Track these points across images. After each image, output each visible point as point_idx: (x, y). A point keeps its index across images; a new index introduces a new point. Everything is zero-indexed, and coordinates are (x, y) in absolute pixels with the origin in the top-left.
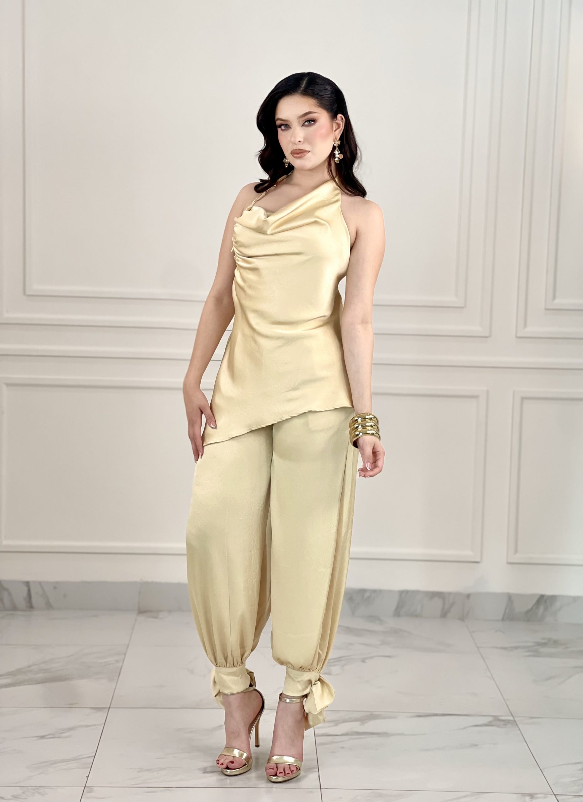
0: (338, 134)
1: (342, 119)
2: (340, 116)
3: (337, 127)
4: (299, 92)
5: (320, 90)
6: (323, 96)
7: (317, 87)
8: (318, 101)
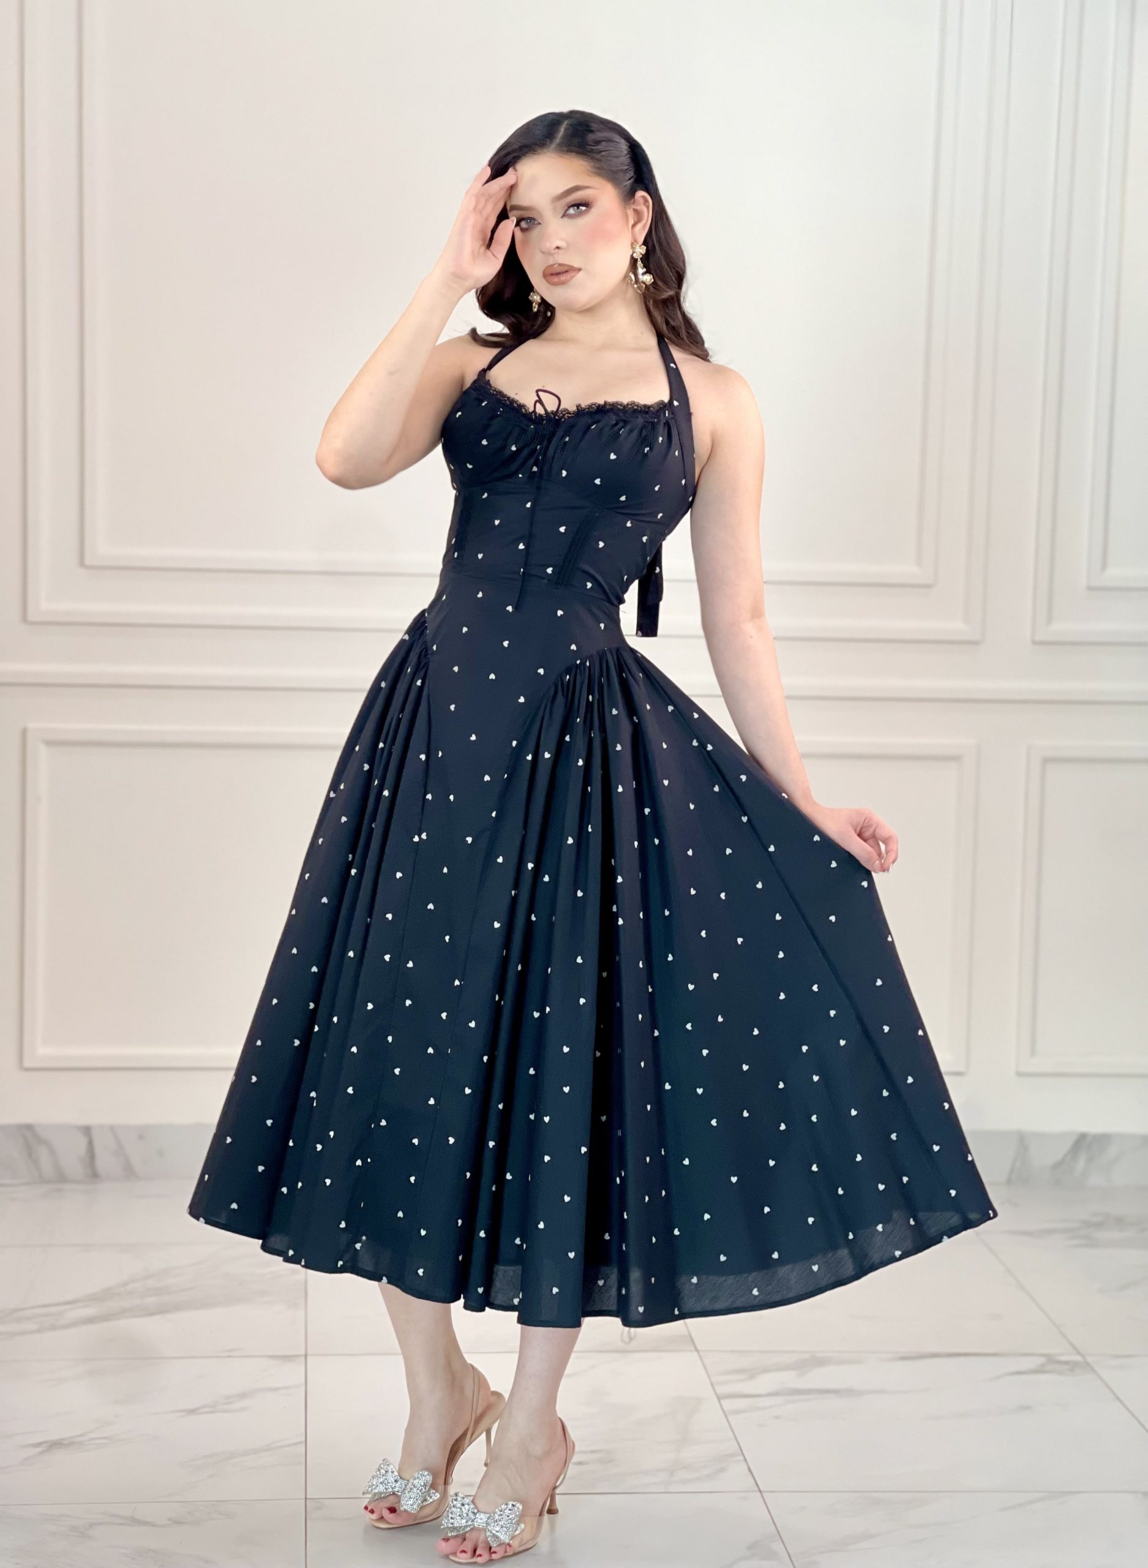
1: (647, 201)
2: (640, 194)
3: (636, 218)
6: (603, 153)
7: (591, 137)
8: (592, 164)
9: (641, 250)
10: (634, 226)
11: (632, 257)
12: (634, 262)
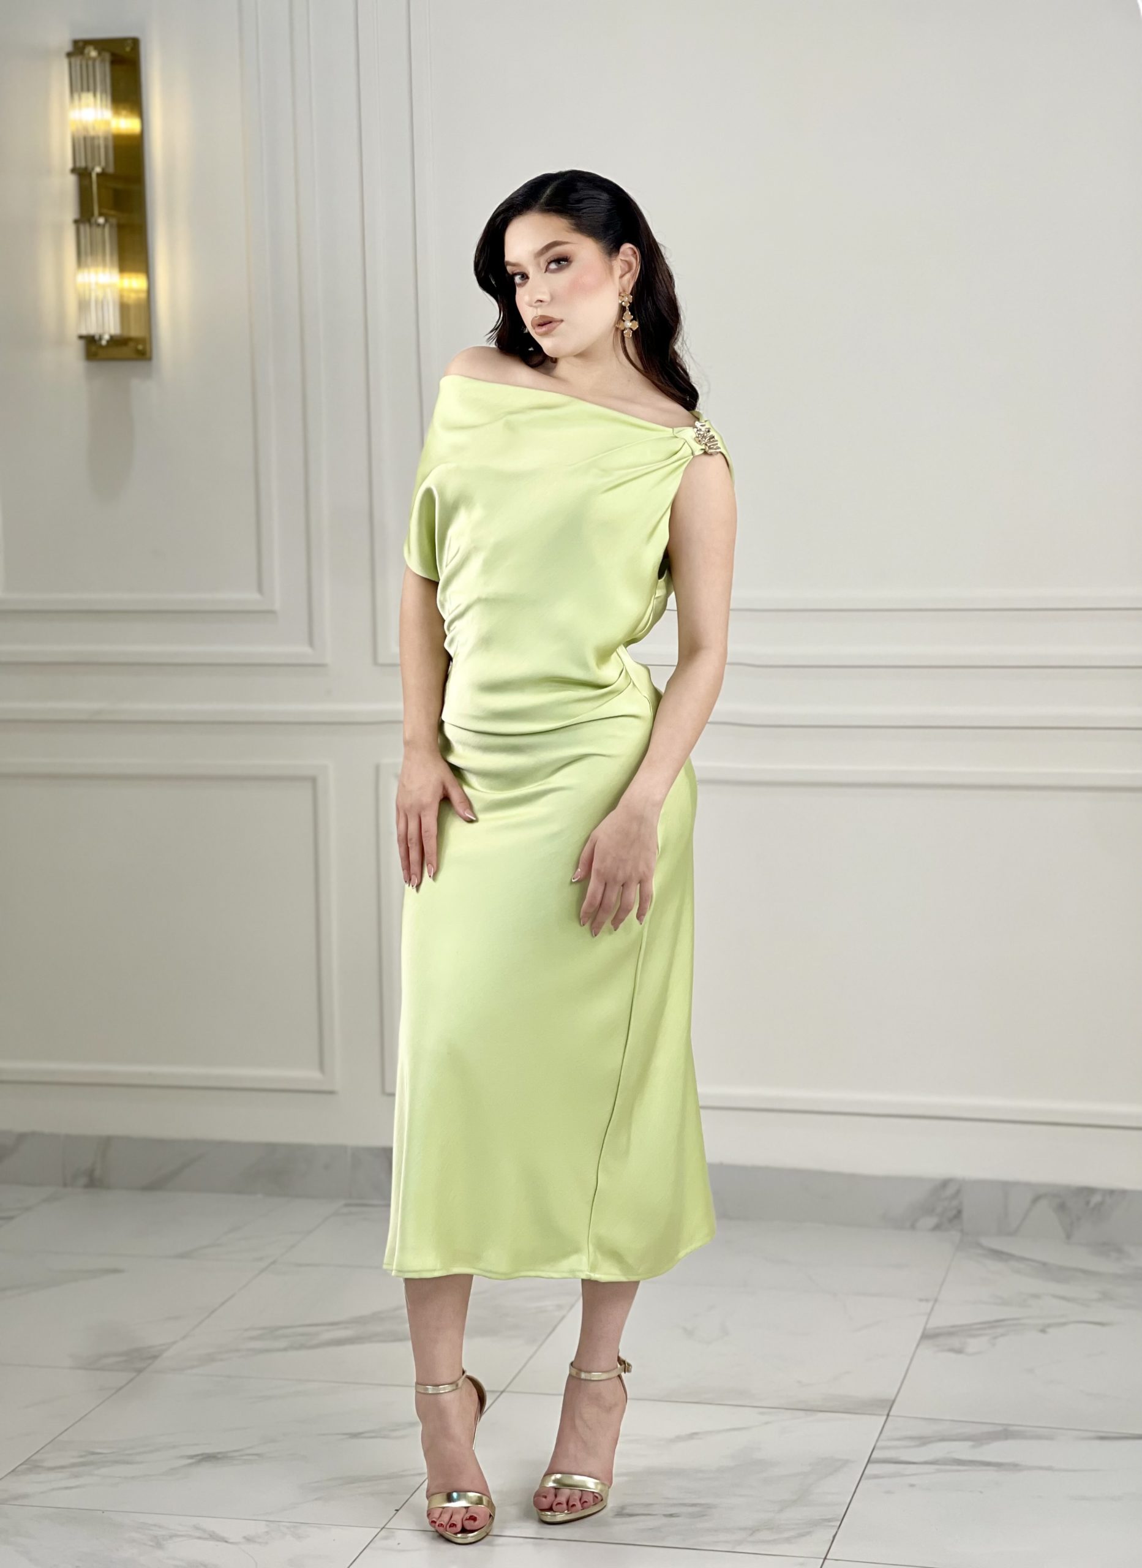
0: (629, 281)
1: (635, 253)
2: (627, 248)
3: (627, 269)
4: (537, 206)
5: (580, 201)
6: (584, 211)
7: (575, 196)
8: (573, 221)
9: (628, 300)
10: (622, 276)
11: (621, 305)
12: (622, 309)
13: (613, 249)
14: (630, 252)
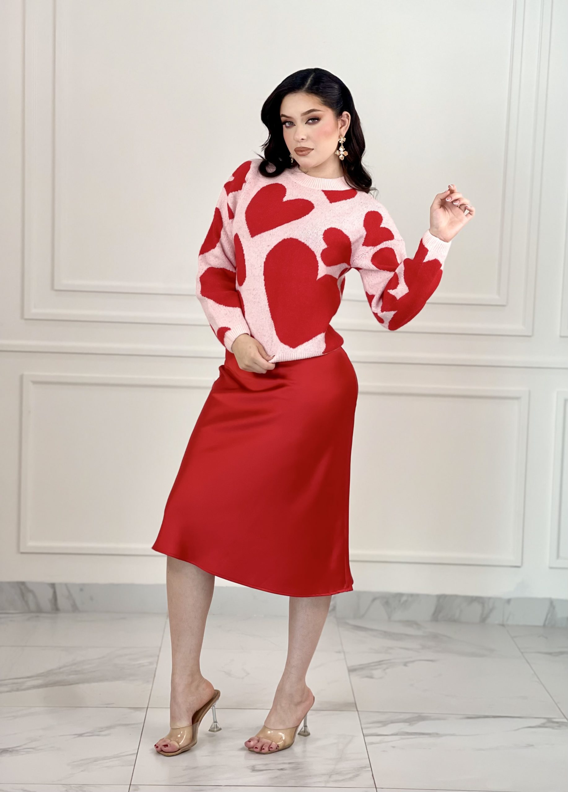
1: (348, 117)
2: (345, 113)
3: (342, 125)
6: (327, 93)
7: (323, 84)
8: (322, 99)
10: (341, 128)
13: (339, 114)
14: (346, 116)
